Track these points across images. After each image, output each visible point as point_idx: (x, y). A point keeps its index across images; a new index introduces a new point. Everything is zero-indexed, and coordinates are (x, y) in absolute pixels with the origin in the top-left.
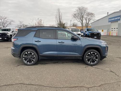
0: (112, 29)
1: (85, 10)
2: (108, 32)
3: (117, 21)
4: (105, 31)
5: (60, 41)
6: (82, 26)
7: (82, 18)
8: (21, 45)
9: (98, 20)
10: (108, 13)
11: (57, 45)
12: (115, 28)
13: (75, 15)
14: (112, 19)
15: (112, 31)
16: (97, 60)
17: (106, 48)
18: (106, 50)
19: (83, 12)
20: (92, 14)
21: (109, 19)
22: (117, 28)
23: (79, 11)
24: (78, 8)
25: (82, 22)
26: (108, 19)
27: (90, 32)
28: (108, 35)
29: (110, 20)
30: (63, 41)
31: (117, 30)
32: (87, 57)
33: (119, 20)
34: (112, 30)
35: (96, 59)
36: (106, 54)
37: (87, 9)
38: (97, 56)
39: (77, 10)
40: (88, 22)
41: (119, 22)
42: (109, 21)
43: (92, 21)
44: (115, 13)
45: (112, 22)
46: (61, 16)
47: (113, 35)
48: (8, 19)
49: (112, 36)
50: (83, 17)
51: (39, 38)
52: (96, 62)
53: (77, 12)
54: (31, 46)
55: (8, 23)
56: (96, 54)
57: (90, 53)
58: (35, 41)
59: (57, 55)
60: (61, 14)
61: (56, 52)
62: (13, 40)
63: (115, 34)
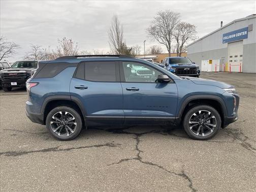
0: (231, 57)
1: (175, 19)
2: (223, 65)
3: (240, 39)
4: (217, 62)
5: (130, 86)
6: (170, 53)
7: (168, 36)
8: (46, 96)
9: (202, 39)
10: (222, 22)
11: (123, 96)
12: (236, 56)
13: (154, 28)
14: (230, 37)
15: (232, 61)
16: (215, 126)
17: (235, 101)
18: (235, 104)
19: (171, 23)
20: (190, 26)
21: (224, 35)
22: (241, 56)
23: (160, 20)
24: (160, 14)
25: (169, 44)
26: (222, 36)
27: (174, 65)
28: (223, 70)
29: (226, 38)
30: (137, 86)
31: (241, 61)
32: (190, 122)
33: (246, 37)
34: (231, 59)
35: (212, 125)
36: (234, 113)
37: (179, 17)
38: (213, 117)
39: (158, 19)
40: (183, 44)
41: (245, 41)
42: (224, 41)
43: (189, 42)
44: (236, 22)
45: (230, 42)
46: (122, 33)
47: (231, 71)
48: (5, 41)
49: (231, 73)
50: (170, 33)
51: (85, 80)
52: (212, 131)
53: (157, 23)
54: (68, 98)
55: (6, 50)
56: (209, 113)
57: (196, 114)
58: (76, 88)
59: (124, 117)
60: (120, 27)
61: (122, 110)
62: (28, 86)
63: (236, 69)
